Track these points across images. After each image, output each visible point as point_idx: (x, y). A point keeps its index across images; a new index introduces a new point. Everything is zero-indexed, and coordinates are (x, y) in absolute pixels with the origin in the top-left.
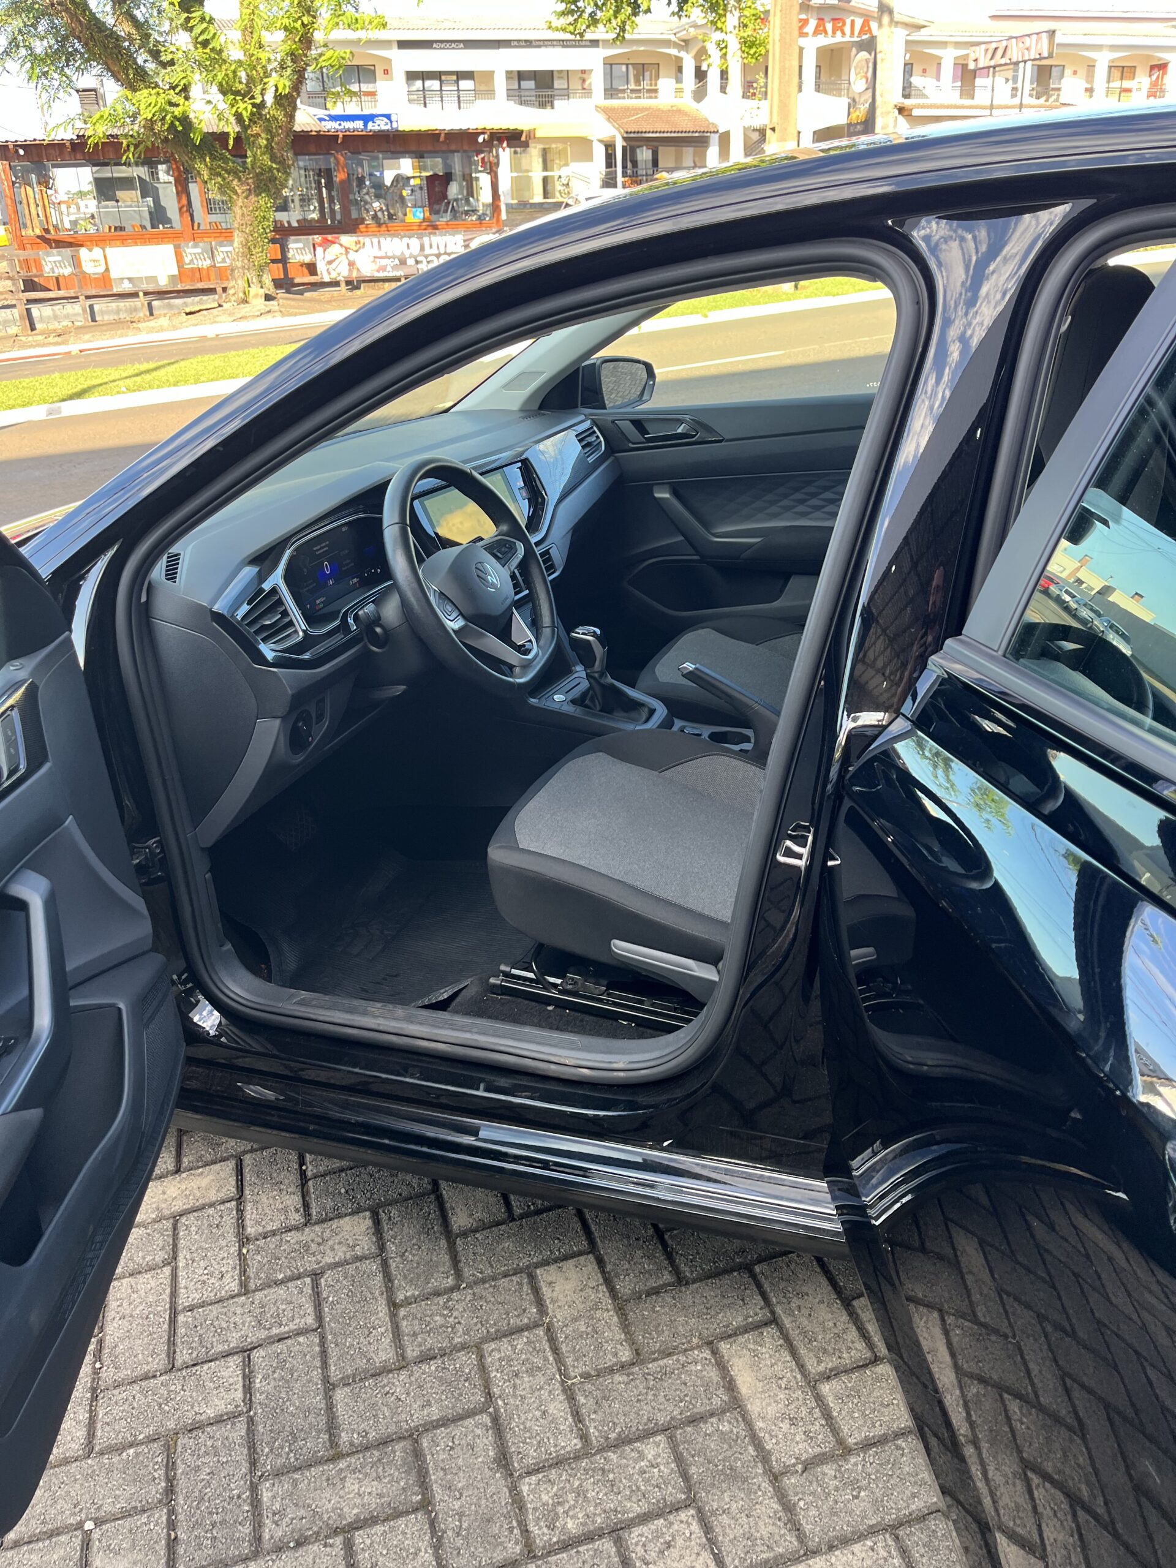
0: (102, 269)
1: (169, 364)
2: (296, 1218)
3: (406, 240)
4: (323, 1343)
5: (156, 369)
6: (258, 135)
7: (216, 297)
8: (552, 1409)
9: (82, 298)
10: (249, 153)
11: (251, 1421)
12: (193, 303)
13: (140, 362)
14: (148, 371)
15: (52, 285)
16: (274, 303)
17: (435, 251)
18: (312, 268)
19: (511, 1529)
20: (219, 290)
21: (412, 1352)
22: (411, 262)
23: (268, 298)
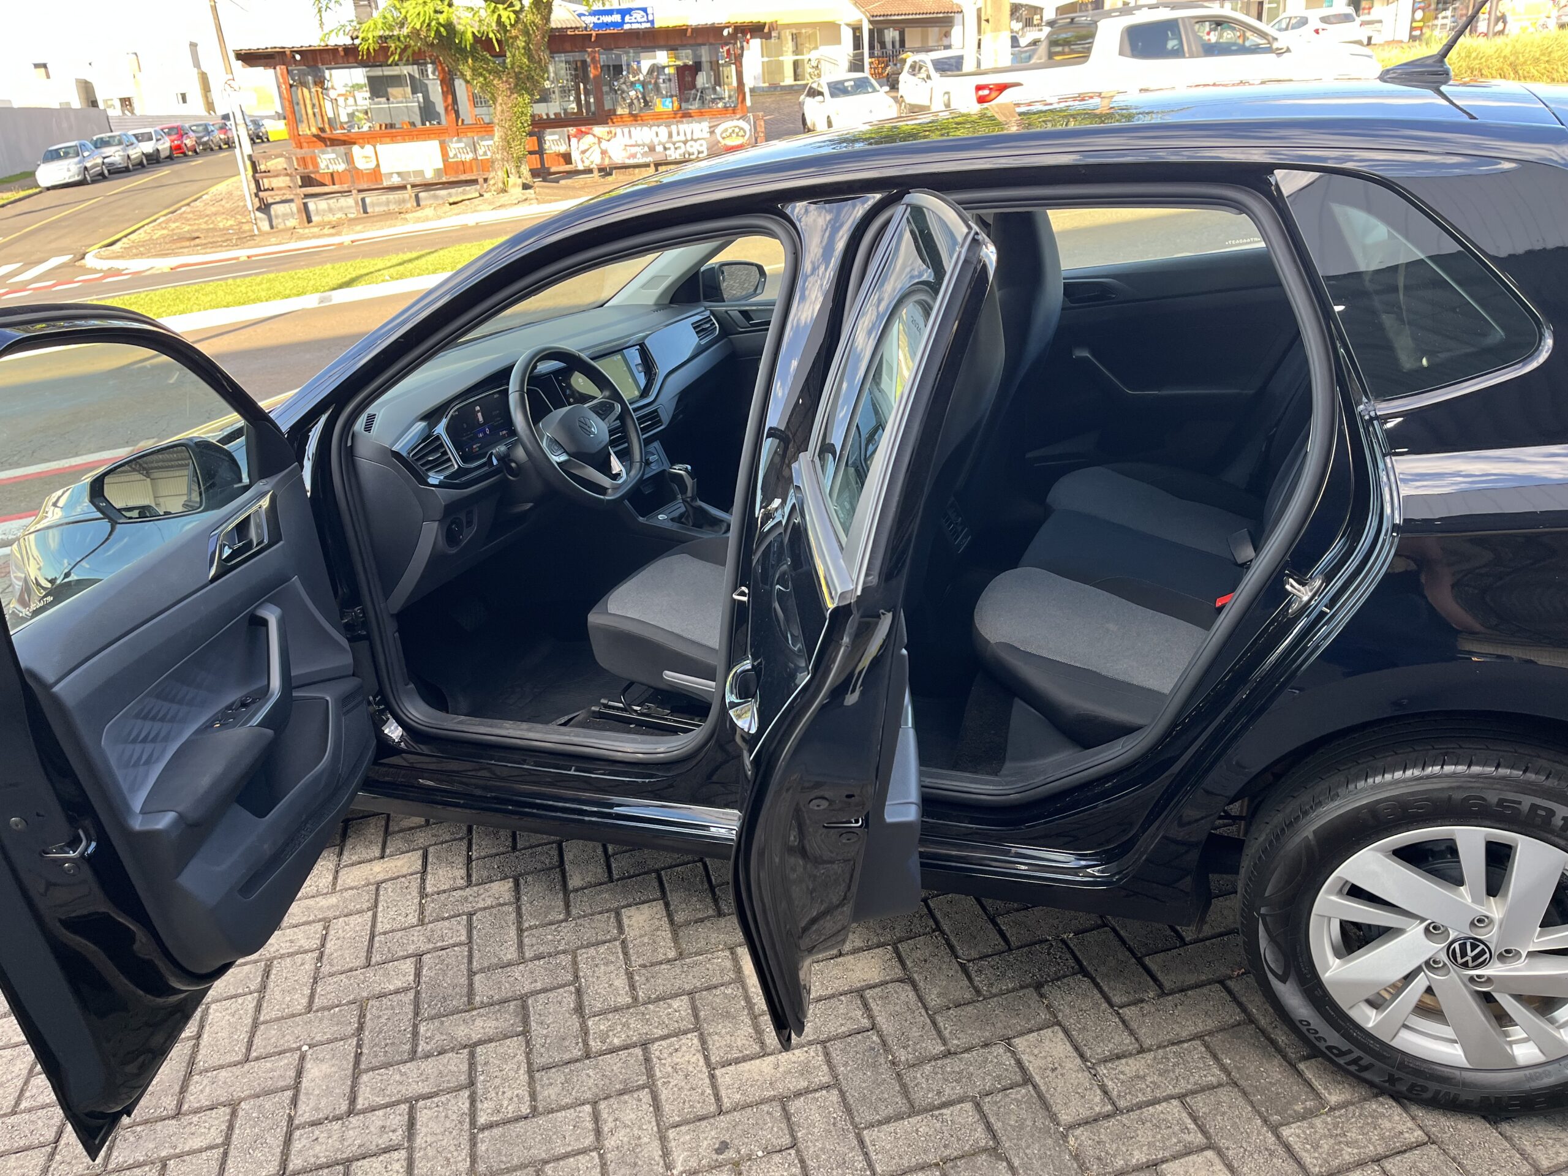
0: (373, 165)
1: (429, 253)
2: (461, 882)
3: (655, 129)
4: (470, 951)
5: (417, 258)
6: (516, 37)
7: (478, 187)
8: (617, 983)
9: (354, 192)
10: (508, 54)
11: (418, 993)
12: (456, 193)
13: (404, 253)
14: (410, 261)
15: (327, 180)
16: (531, 191)
17: (682, 138)
18: (567, 158)
19: (577, 1044)
20: (481, 181)
21: (528, 954)
22: (659, 149)
23: (526, 187)
